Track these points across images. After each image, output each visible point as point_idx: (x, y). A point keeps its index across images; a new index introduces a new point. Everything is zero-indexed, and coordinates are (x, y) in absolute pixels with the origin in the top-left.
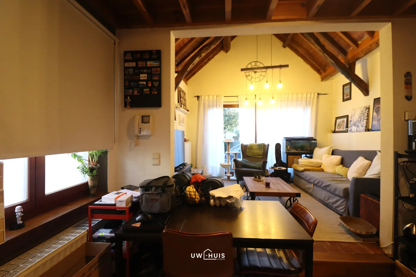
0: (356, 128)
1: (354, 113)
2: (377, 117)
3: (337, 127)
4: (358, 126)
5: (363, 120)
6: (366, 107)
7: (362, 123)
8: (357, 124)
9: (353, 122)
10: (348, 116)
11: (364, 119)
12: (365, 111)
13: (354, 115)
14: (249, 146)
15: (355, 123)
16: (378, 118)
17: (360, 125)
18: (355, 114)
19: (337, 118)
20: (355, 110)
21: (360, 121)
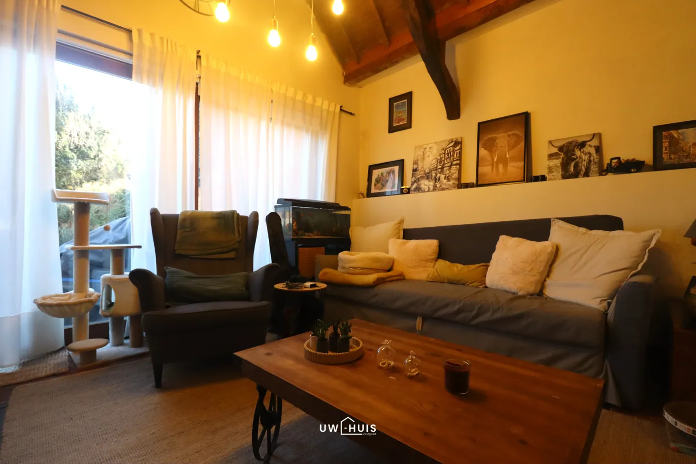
0: (432, 183)
1: (422, 153)
2: (489, 158)
3: (375, 185)
4: (436, 180)
5: (450, 166)
6: (454, 140)
7: (448, 172)
8: (434, 175)
9: (422, 173)
10: (402, 161)
11: (452, 165)
12: (452, 148)
13: (423, 159)
14: (184, 220)
15: (428, 173)
16: (493, 159)
17: (442, 177)
18: (426, 155)
19: (372, 168)
20: (426, 148)
21: (442, 168)
